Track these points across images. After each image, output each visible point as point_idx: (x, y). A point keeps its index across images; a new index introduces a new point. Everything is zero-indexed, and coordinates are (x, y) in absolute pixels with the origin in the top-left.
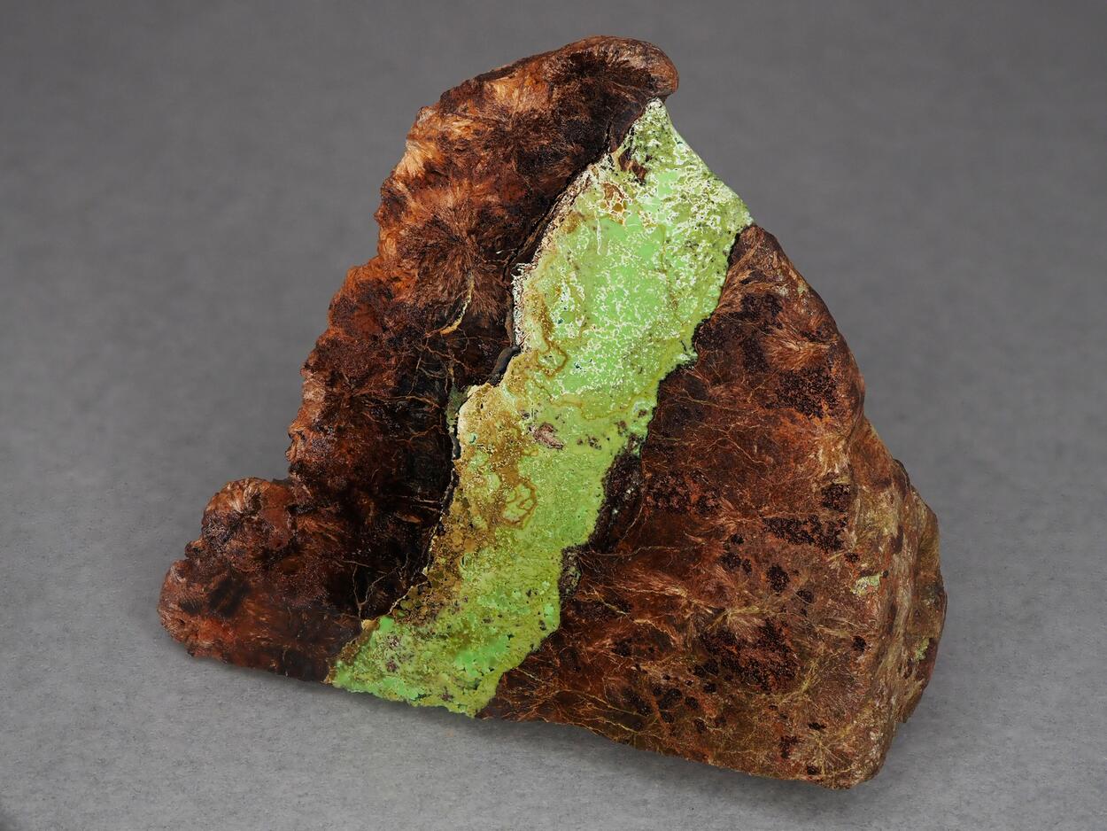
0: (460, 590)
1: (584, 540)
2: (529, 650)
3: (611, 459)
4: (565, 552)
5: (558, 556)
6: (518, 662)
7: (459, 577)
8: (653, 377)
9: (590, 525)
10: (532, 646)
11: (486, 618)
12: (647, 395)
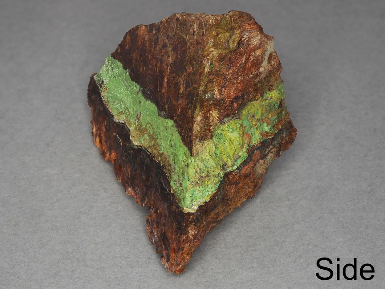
0: (166, 154)
1: (156, 108)
2: (177, 132)
3: (143, 97)
4: (159, 115)
5: (159, 117)
6: (180, 137)
7: (163, 153)
8: (130, 82)
9: (154, 105)
10: (177, 131)
11: (171, 146)
12: (133, 85)
